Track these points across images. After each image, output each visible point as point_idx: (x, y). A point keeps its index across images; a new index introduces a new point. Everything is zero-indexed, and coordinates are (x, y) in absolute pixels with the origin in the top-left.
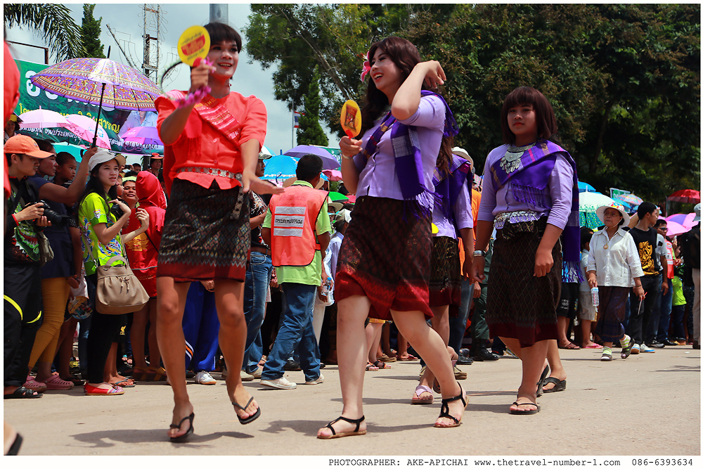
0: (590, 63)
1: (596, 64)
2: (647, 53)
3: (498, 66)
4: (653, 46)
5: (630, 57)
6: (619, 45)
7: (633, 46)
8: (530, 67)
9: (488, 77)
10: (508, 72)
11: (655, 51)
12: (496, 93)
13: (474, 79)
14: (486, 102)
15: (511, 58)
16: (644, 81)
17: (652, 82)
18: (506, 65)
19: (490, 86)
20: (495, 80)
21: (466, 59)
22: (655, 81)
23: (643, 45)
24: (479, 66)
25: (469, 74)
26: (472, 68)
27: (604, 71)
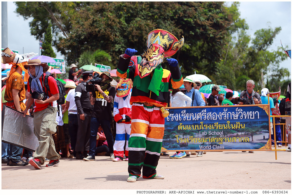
0: (174, 24)
1: (176, 25)
2: (197, 21)
3: (134, 24)
4: (199, 18)
5: (190, 23)
6: (186, 17)
7: (191, 18)
8: (148, 25)
9: (129, 29)
10: (138, 27)
11: (200, 20)
12: (133, 36)
13: (123, 30)
14: (128, 40)
15: (139, 21)
16: (196, 33)
17: (199, 34)
18: (137, 24)
19: (130, 33)
20: (132, 30)
21: (119, 20)
22: (200, 33)
23: (195, 18)
24: (125, 24)
25: (121, 27)
26: (122, 25)
27: (179, 28)
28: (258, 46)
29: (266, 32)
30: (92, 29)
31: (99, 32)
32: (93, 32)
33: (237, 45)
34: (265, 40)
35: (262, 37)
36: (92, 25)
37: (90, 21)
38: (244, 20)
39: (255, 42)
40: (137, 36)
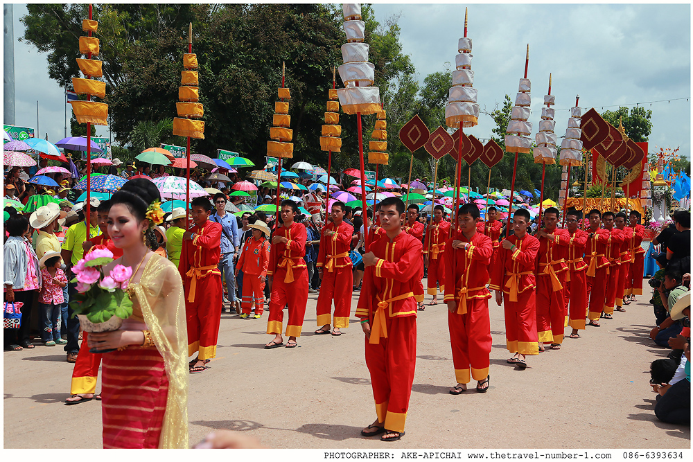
0: (292, 73)
1: (295, 75)
2: (329, 69)
3: (226, 75)
5: (318, 71)
6: (311, 62)
7: (320, 64)
8: (248, 77)
9: (218, 83)
10: (233, 80)
12: (224, 95)
13: (208, 84)
14: (216, 101)
15: (235, 70)
16: (327, 89)
18: (231, 75)
19: (219, 89)
20: (224, 85)
23: (327, 64)
24: (211, 73)
25: (204, 79)
26: (206, 75)
27: (300, 81)
28: (431, 100)
29: (442, 77)
30: (156, 81)
31: (168, 86)
32: (157, 85)
33: (397, 97)
34: (441, 92)
35: (437, 86)
36: (156, 74)
37: (153, 67)
38: (407, 57)
39: (426, 94)
40: (230, 95)
